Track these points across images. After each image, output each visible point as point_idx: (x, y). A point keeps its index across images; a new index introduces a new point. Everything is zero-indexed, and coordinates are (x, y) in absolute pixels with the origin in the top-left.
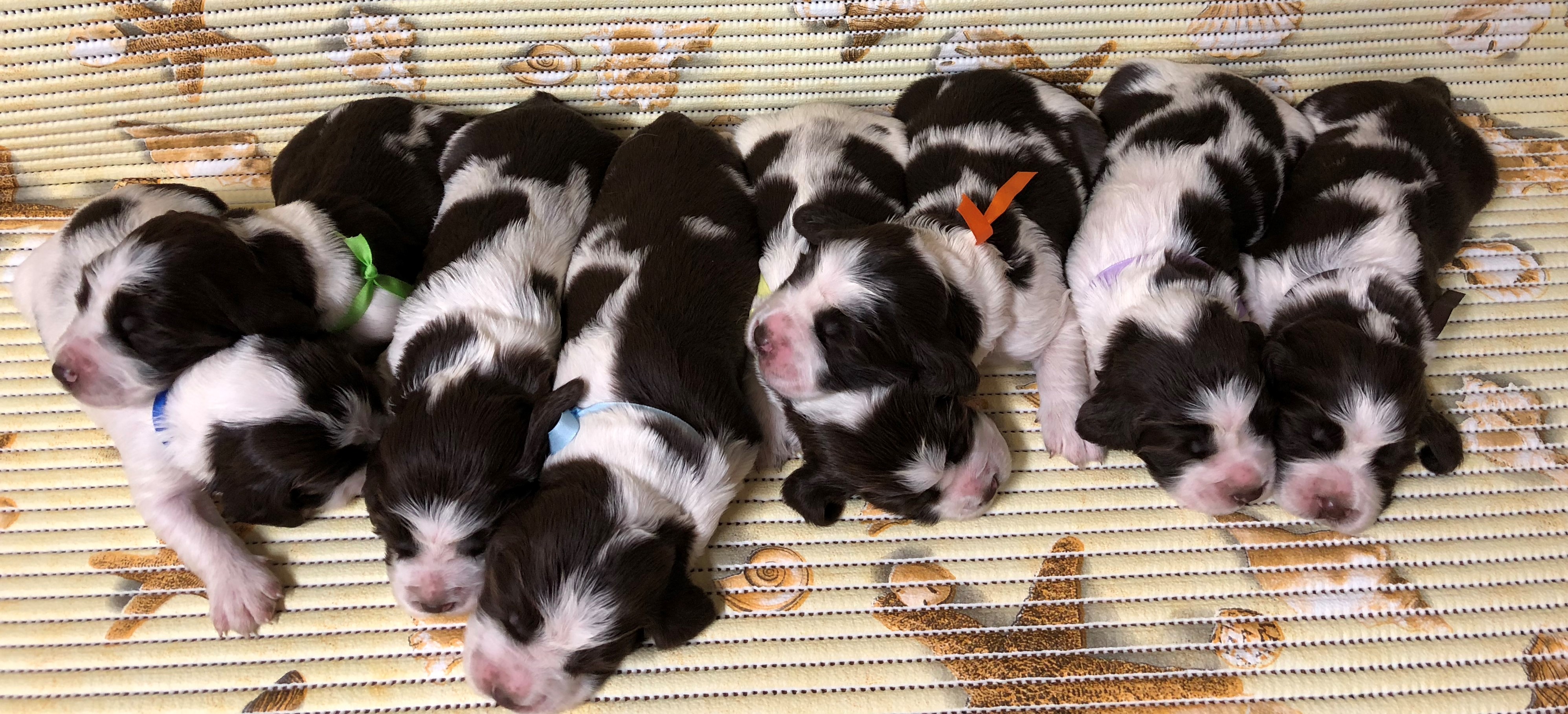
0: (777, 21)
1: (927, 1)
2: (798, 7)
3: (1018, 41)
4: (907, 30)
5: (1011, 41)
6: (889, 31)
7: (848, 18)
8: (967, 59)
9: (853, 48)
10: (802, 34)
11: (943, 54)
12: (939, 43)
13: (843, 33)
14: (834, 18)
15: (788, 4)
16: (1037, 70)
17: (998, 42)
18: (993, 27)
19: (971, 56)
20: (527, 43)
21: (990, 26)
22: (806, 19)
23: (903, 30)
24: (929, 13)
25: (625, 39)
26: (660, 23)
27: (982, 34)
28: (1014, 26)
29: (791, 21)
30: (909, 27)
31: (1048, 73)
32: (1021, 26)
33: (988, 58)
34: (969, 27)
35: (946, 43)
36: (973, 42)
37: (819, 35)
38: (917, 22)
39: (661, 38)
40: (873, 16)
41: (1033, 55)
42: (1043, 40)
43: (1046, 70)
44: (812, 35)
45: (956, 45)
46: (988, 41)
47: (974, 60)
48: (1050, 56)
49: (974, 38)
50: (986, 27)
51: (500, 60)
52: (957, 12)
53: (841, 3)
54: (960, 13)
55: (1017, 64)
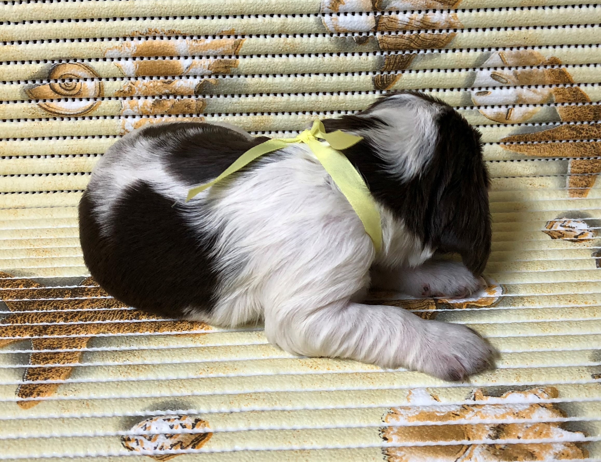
0: (305, 36)
1: (459, 13)
2: (327, 17)
3: (556, 67)
4: (440, 51)
5: (549, 67)
6: (422, 52)
7: (378, 35)
8: (505, 89)
9: (385, 73)
10: (331, 54)
11: (477, 82)
12: (474, 69)
13: (375, 54)
14: (364, 34)
15: (316, 15)
16: (577, 104)
17: (535, 68)
18: (529, 49)
19: (507, 85)
20: (49, 62)
21: (526, 48)
22: (335, 35)
23: (436, 51)
24: (462, 30)
25: (149, 58)
26: (184, 37)
27: (518, 56)
28: (551, 48)
29: (320, 36)
30: (443, 47)
31: (588, 107)
32: (558, 48)
33: (525, 88)
34: (504, 49)
35: (481, 69)
36: (510, 68)
37: (349, 55)
38: (450, 39)
39: (186, 58)
40: (404, 32)
41: (572, 85)
42: (581, 66)
43: (587, 104)
44: (342, 55)
45: (492, 70)
46: (524, 67)
47: (512, 89)
48: (589, 86)
49: (510, 62)
50: (522, 49)
51: (22, 83)
52: (491, 29)
53: (372, 15)
54: (495, 30)
55: (556, 95)
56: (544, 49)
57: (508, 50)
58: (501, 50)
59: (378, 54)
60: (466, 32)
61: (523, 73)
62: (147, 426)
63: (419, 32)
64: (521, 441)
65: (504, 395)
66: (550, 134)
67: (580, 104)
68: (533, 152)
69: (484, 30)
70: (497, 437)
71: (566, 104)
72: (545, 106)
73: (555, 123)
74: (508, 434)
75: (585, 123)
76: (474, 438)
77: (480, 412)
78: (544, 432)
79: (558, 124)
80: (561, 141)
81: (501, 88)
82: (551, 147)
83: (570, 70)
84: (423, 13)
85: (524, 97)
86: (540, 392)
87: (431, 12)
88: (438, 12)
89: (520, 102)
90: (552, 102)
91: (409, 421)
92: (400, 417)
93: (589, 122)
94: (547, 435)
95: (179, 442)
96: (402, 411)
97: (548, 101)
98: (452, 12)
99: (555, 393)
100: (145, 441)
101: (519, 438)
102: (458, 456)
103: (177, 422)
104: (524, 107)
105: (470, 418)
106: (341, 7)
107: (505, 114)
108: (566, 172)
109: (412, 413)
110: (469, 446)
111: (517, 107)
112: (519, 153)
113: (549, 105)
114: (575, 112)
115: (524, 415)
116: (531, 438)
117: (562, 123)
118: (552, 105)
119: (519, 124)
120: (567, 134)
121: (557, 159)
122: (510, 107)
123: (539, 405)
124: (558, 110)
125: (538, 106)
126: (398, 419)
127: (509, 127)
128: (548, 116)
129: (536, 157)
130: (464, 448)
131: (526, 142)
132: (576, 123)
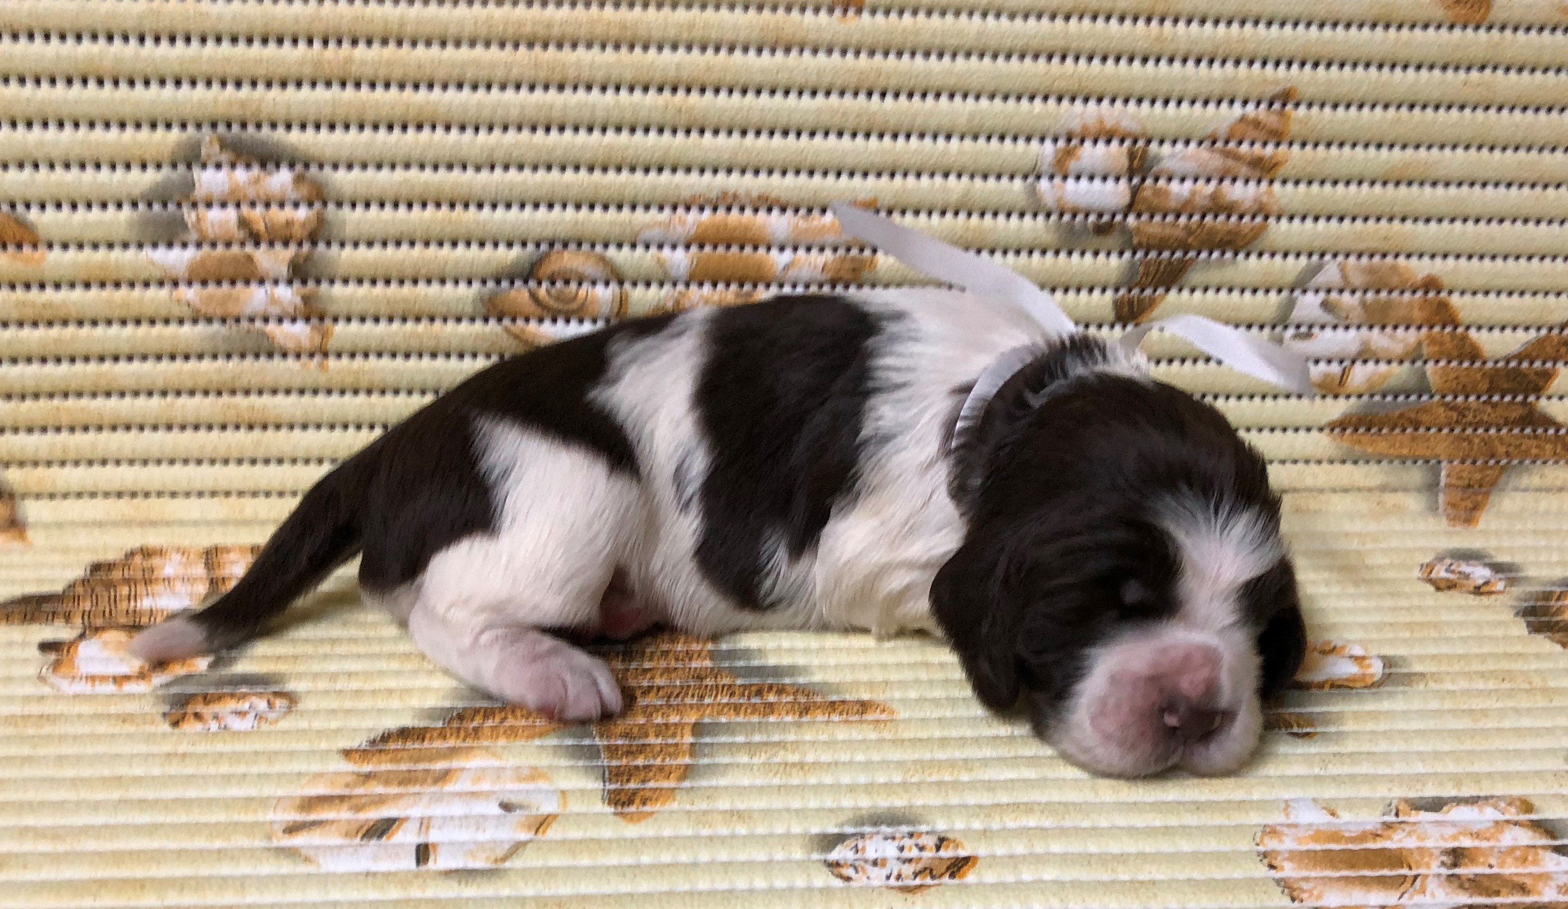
0: (1002, 217)
1: (1277, 186)
2: (1044, 184)
3: (1431, 295)
4: (1236, 254)
5: (1419, 294)
6: (1204, 255)
7: (1131, 220)
8: (1340, 331)
9: (1135, 292)
10: (1044, 252)
11: (1298, 314)
12: (1292, 291)
13: (1121, 254)
14: (1106, 218)
15: (1025, 177)
16: (1461, 363)
17: (1395, 294)
18: (1389, 259)
19: (1347, 322)
20: (530, 247)
21: (1384, 256)
22: (1054, 218)
23: (1229, 255)
24: (1279, 218)
25: (715, 247)
26: (783, 210)
27: (1371, 271)
28: (1426, 259)
29: (1028, 218)
30: (1242, 247)
31: (1480, 369)
32: (1438, 260)
33: (1376, 330)
34: (1347, 256)
35: (1304, 291)
36: (1353, 292)
37: (1076, 256)
38: (1258, 233)
39: (782, 249)
40: (1178, 216)
41: (1455, 328)
42: (1474, 293)
43: (1478, 364)
44: (1063, 255)
45: (1322, 295)
46: (1378, 291)
47: (1352, 332)
48: (1484, 332)
49: (1357, 280)
50: (1377, 259)
51: (476, 285)
52: (1329, 218)
53: (1123, 182)
54: (1334, 222)
55: (1429, 345)
56: (1414, 260)
57: (1352, 259)
58: (1340, 258)
59: (1127, 255)
60: (1284, 221)
61: (1377, 302)
62: (860, 847)
63: (1203, 217)
64: (1495, 870)
65: (1445, 809)
66: (1413, 415)
67: (1466, 364)
68: (1382, 446)
69: (1316, 219)
70: (1455, 865)
71: (1442, 363)
72: (1407, 365)
73: (1420, 396)
74: (1473, 861)
75: (1472, 398)
76: (1418, 868)
77: (1415, 831)
78: (1530, 858)
79: (1425, 398)
80: (1428, 429)
81: (1335, 327)
82: (1414, 439)
83: (1455, 299)
84: (1214, 183)
85: (1373, 348)
86: (1502, 805)
87: (1227, 183)
88: (1239, 184)
89: (1365, 355)
90: (1420, 357)
91: (1300, 844)
92: (1284, 838)
93: (1479, 397)
94: (1535, 862)
95: (925, 869)
96: (1286, 830)
97: (1414, 356)
98: (1264, 184)
99: (1527, 806)
100: (869, 868)
101: (1491, 866)
102: (1403, 889)
103: (907, 842)
104: (1371, 364)
105: (1400, 841)
106: (1073, 165)
107: (1339, 376)
108: (1438, 484)
109: (1301, 833)
110: (1416, 877)
111: (1358, 365)
112: (1357, 448)
113: (1413, 362)
114: (1457, 378)
115: (1488, 835)
116: (1510, 867)
117: (1432, 397)
118: (1419, 364)
119: (1360, 396)
120: (1443, 415)
121: (1420, 462)
122: (1347, 363)
123: (1508, 822)
124: (1428, 373)
125: (1394, 365)
126: (1281, 841)
127: (1342, 401)
128: (1412, 382)
129: (1386, 456)
130: (1409, 880)
131: (1369, 430)
132: (1456, 397)
